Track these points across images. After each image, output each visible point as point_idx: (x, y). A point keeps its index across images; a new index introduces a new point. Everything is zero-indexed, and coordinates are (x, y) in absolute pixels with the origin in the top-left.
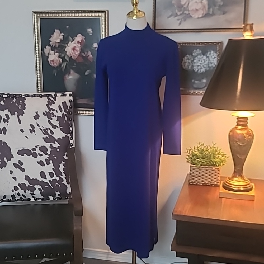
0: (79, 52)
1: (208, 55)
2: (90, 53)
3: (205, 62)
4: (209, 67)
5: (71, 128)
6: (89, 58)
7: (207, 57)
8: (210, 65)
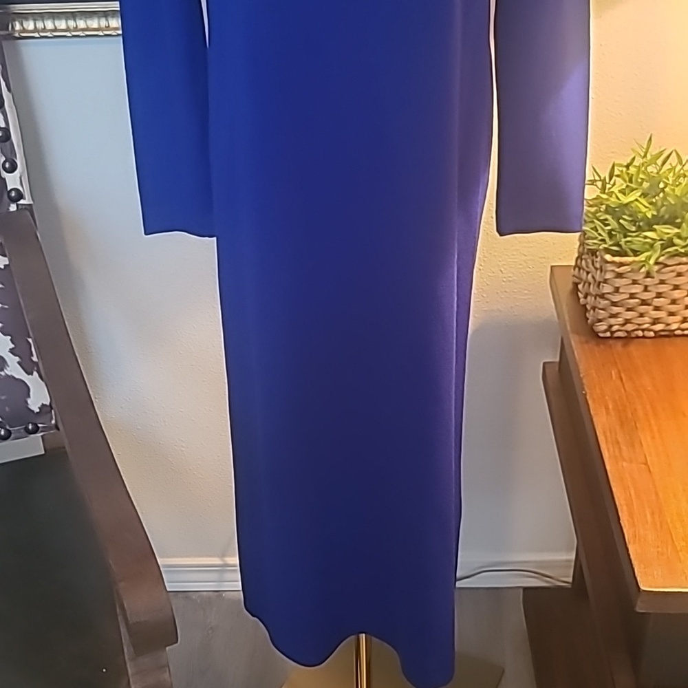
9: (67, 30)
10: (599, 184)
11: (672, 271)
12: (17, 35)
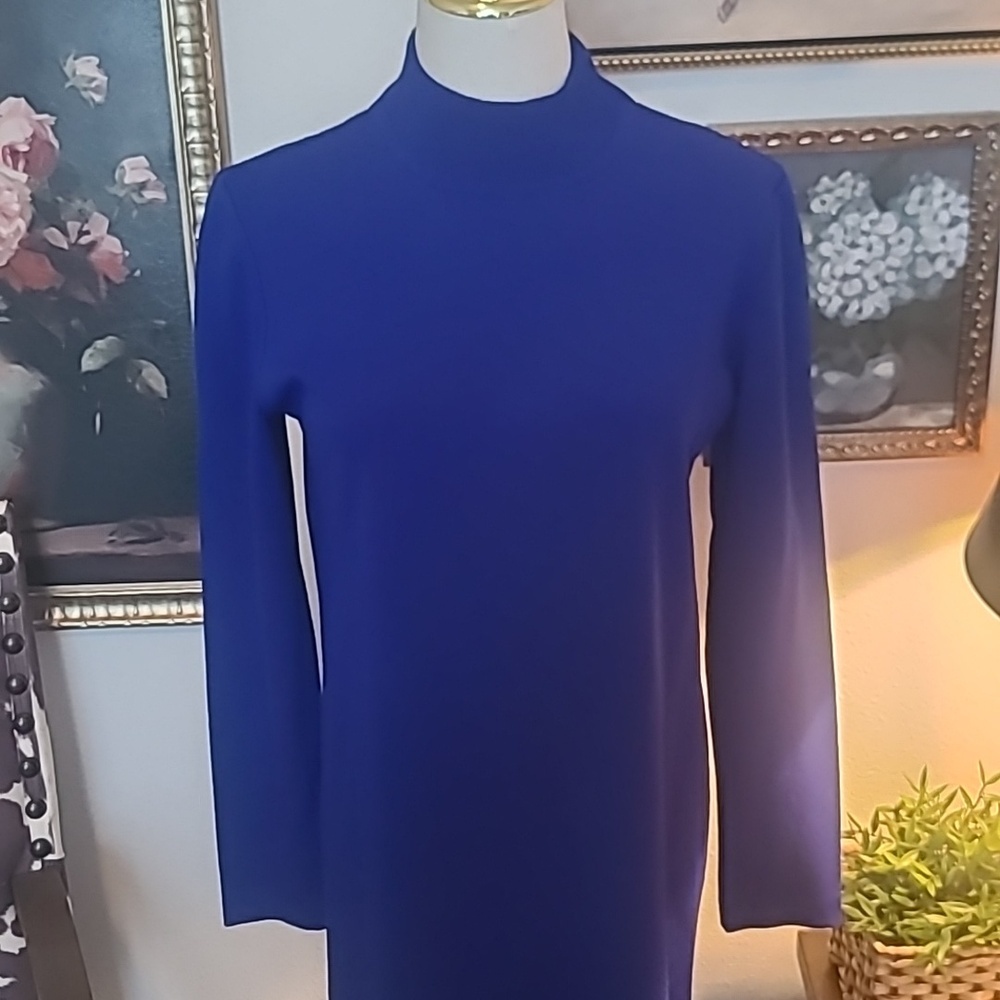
0: (22, 224)
1: (910, 210)
2: (99, 225)
3: (888, 247)
4: (917, 283)
5: (24, 745)
6: (93, 256)
7: (906, 220)
8: (925, 272)
9: (125, 617)
10: (859, 837)
11: (970, 966)
12: (55, 624)
